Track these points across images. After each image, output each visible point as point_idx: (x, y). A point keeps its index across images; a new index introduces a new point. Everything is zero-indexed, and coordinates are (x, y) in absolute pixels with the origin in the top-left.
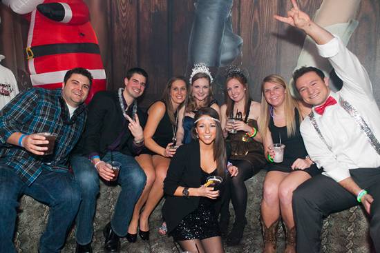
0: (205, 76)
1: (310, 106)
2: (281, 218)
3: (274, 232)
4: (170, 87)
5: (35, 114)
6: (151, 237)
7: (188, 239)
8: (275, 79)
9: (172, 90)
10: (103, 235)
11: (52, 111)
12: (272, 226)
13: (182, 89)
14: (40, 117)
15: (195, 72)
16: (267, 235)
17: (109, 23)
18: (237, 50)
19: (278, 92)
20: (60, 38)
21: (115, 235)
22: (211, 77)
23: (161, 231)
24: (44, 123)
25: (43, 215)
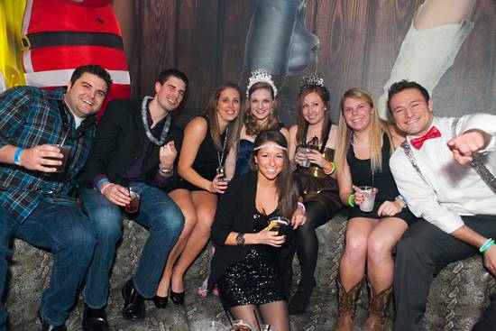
0: (266, 86)
1: (404, 134)
2: (366, 280)
3: (354, 298)
4: (218, 97)
5: (25, 123)
6: (187, 300)
7: (241, 304)
8: (359, 94)
9: (221, 102)
10: (121, 295)
11: (51, 120)
12: (352, 290)
13: (235, 101)
14: (33, 128)
15: (252, 81)
16: (344, 302)
17: (137, 7)
18: (312, 54)
19: (363, 112)
20: (68, 24)
21: (139, 296)
22: (274, 88)
23: (200, 292)
24: (39, 136)
25: (39, 267)
